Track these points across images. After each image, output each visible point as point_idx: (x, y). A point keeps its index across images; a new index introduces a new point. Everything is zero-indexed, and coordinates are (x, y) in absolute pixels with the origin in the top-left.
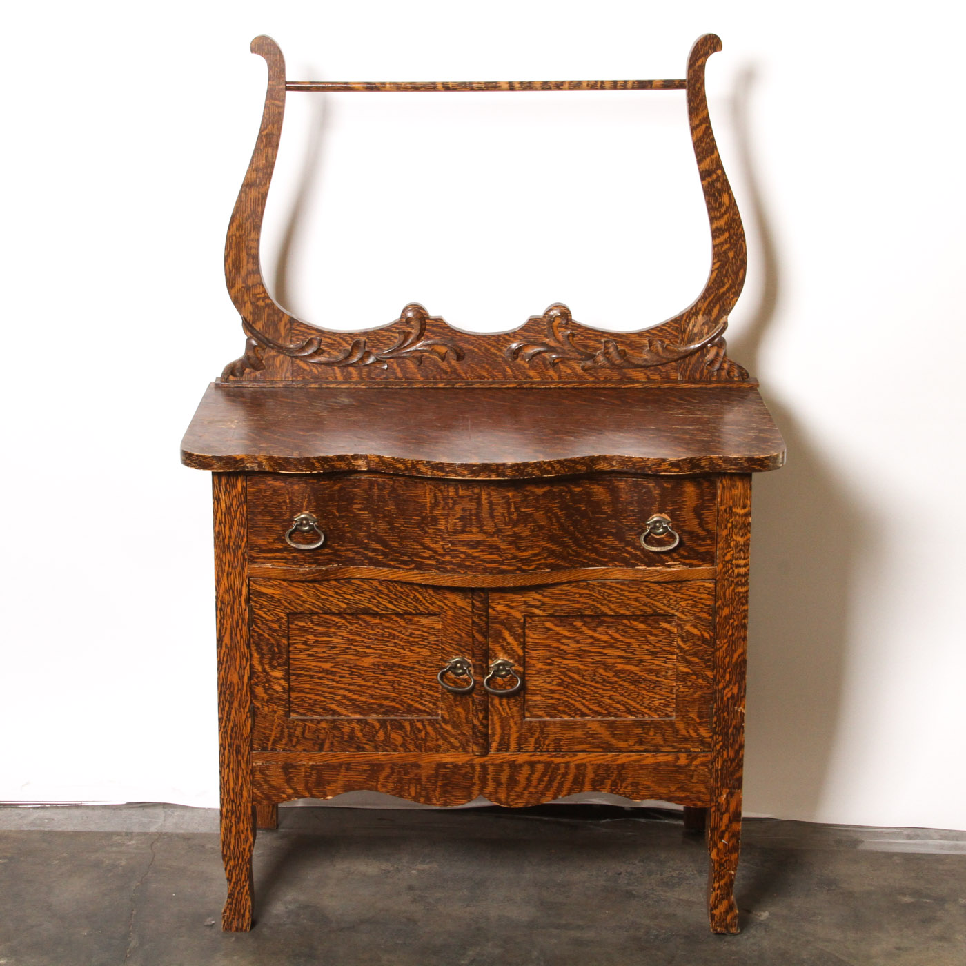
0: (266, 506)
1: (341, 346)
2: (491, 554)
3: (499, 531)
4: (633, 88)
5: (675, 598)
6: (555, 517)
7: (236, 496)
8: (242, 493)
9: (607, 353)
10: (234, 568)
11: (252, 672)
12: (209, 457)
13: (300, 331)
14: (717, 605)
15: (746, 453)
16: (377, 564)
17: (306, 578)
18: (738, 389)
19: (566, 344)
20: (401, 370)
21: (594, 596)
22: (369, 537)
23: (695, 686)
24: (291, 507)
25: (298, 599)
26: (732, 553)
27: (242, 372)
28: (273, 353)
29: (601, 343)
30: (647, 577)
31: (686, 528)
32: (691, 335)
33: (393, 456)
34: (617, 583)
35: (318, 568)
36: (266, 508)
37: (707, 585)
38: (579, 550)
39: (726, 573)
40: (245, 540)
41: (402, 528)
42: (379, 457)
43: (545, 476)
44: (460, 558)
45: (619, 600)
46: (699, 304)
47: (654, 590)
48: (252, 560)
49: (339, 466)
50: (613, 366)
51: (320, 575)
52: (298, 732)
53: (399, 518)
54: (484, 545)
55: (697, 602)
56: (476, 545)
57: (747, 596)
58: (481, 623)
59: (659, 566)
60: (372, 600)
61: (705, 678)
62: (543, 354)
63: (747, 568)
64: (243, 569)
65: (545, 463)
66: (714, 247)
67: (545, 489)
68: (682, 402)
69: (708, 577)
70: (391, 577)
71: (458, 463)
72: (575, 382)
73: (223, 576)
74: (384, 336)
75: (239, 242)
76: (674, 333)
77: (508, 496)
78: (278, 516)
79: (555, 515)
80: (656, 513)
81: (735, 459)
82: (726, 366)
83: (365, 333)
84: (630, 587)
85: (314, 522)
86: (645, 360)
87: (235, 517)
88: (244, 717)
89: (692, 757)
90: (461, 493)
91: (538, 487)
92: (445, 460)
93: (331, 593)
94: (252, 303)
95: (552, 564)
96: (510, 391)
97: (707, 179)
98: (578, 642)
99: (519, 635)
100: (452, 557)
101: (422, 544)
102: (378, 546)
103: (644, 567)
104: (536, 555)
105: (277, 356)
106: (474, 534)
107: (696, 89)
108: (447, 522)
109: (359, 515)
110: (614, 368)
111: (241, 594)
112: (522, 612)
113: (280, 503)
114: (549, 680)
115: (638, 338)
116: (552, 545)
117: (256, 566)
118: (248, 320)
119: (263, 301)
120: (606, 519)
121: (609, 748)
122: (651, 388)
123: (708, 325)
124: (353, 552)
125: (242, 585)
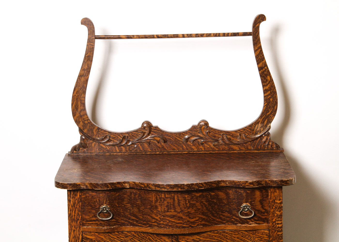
0: (89, 203)
1: (118, 138)
2: (179, 220)
3: (182, 211)
4: (231, 36)
5: (253, 237)
6: (204, 205)
7: (77, 199)
8: (80, 198)
9: (223, 139)
10: (76, 228)
12: (66, 184)
13: (102, 132)
14: (270, 240)
15: (280, 178)
16: (134, 225)
17: (105, 232)
18: (276, 153)
19: (207, 136)
20: (142, 147)
21: (220, 236)
22: (130, 214)
24: (99, 203)
25: (102, 240)
26: (275, 218)
27: (79, 149)
28: (91, 141)
29: (221, 135)
30: (242, 229)
31: (256, 209)
32: (256, 131)
33: (140, 182)
34: (230, 231)
35: (110, 227)
36: (89, 204)
37: (266, 231)
40: (81, 217)
41: (143, 210)
42: (134, 182)
43: (200, 189)
44: (167, 222)
45: (231, 238)
46: (259, 119)
47: (244, 234)
48: (83, 225)
49: (118, 186)
50: (226, 144)
51: (111, 230)
53: (142, 207)
54: (176, 217)
55: (262, 239)
56: (173, 217)
57: (282, 236)
59: (246, 224)
60: (132, 240)
62: (198, 140)
63: (282, 225)
64: (80, 229)
65: (200, 183)
66: (264, 97)
67: (200, 194)
68: (253, 158)
69: (266, 228)
70: (139, 230)
71: (165, 184)
72: (211, 151)
73: (72, 232)
74: (135, 134)
75: (77, 98)
76: (250, 131)
77: (185, 197)
78: (94, 207)
80: (244, 203)
81: (275, 181)
82: (270, 143)
83: (128, 133)
84: (235, 233)
85: (108, 209)
86: (238, 142)
87: (77, 208)
90: (167, 196)
91: (197, 193)
92: (160, 183)
93: (116, 238)
94: (82, 122)
95: (203, 224)
96: (185, 155)
97: (261, 71)
100: (164, 222)
101: (151, 217)
102: (134, 218)
103: (240, 225)
104: (197, 220)
105: (93, 143)
106: (172, 212)
107: (256, 35)
108: (161, 208)
109: (126, 205)
110: (226, 145)
111: (79, 239)
113: (95, 201)
115: (235, 133)
116: (204, 216)
117: (85, 227)
118: (81, 128)
119: (87, 121)
120: (225, 206)
122: (241, 153)
123: (263, 127)
124: (124, 220)
125: (80, 235)
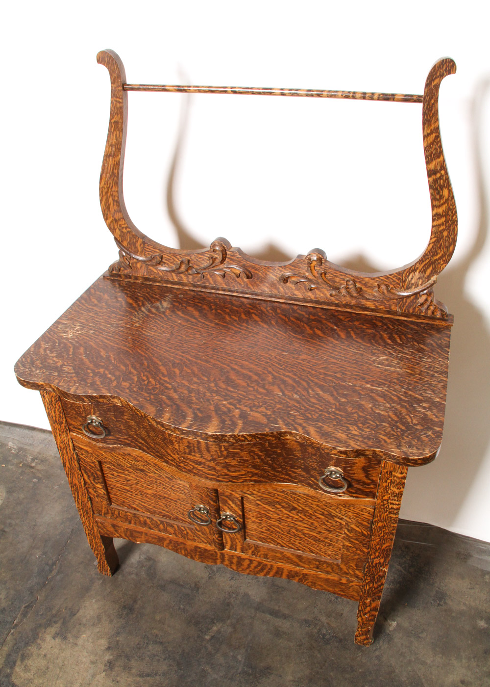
1: (175, 261)
2: (209, 470)
3: (214, 460)
4: (379, 99)
5: (344, 511)
9: (348, 288)
10: (63, 433)
11: (85, 483)
13: (149, 249)
14: (374, 520)
15: (402, 454)
18: (438, 327)
19: (319, 279)
20: (212, 280)
21: (287, 498)
22: (137, 435)
23: (355, 554)
24: (85, 411)
25: (102, 455)
26: (389, 496)
27: (119, 270)
29: (344, 280)
31: (355, 478)
32: (409, 284)
34: (304, 495)
35: (108, 446)
36: (72, 407)
37: (368, 508)
38: (276, 473)
39: (382, 505)
40: (64, 420)
41: (154, 438)
42: (126, 402)
44: (190, 467)
45: (305, 503)
46: (417, 264)
47: (330, 504)
48: (71, 431)
50: (352, 297)
51: (109, 450)
52: (116, 513)
54: (205, 465)
55: (360, 516)
56: (198, 463)
57: (397, 521)
58: (212, 496)
61: (363, 551)
62: (304, 282)
63: (399, 506)
64: (67, 434)
65: (239, 436)
66: (433, 227)
68: (390, 342)
69: (370, 505)
72: (324, 304)
74: (200, 258)
75: (107, 192)
76: (397, 281)
78: (79, 413)
79: (257, 454)
80: (332, 466)
81: (394, 456)
83: (189, 255)
84: (312, 499)
86: (375, 296)
87: (56, 407)
88: (86, 500)
89: (349, 581)
93: (121, 458)
94: (119, 230)
95: (255, 480)
96: (280, 305)
97: (432, 177)
98: (278, 515)
99: (238, 505)
100: (185, 465)
101: (166, 452)
102: (142, 442)
104: (242, 475)
105: (138, 262)
106: (197, 458)
107: (430, 104)
108: (179, 446)
109: (128, 422)
111: (70, 446)
112: (239, 495)
113: (78, 406)
114: (260, 527)
115: (371, 281)
116: (255, 470)
117: (75, 434)
118: (118, 239)
119: (126, 229)
120: (296, 459)
121: (298, 565)
122: (376, 317)
123: (422, 279)
124: (129, 440)
125: (69, 442)
